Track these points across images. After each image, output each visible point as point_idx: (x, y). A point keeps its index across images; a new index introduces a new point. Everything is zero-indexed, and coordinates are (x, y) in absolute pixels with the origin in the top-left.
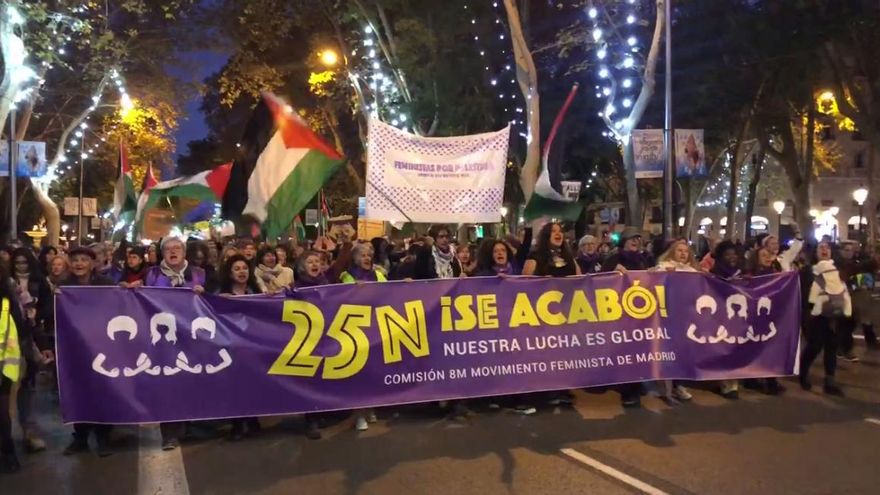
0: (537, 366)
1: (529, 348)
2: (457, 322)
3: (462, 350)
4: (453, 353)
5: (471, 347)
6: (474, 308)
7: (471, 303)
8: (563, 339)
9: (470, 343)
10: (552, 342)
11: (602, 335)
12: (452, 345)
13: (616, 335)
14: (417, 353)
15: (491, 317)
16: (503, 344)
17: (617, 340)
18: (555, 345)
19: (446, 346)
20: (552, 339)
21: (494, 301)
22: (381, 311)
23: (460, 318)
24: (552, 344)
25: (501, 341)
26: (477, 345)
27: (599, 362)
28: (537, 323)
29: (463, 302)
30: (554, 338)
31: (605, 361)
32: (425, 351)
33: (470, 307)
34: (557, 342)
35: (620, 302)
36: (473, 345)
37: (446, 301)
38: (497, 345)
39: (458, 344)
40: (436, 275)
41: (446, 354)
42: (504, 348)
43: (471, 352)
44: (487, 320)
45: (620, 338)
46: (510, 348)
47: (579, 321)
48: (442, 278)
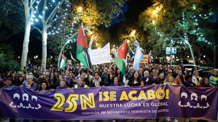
0: (127, 112)
1: (125, 106)
2: (104, 99)
3: (105, 106)
4: (102, 107)
5: (107, 106)
6: (109, 95)
7: (108, 94)
8: (136, 104)
9: (107, 105)
10: (132, 105)
11: (148, 103)
12: (102, 105)
13: (153, 104)
14: (91, 107)
15: (114, 98)
16: (117, 105)
17: (153, 105)
18: (133, 106)
19: (100, 105)
20: (132, 104)
21: (115, 93)
22: (81, 96)
23: (105, 97)
24: (132, 106)
25: (117, 104)
26: (109, 105)
27: (146, 111)
28: (128, 99)
29: (106, 93)
30: (133, 104)
31: (148, 111)
32: (94, 106)
33: (108, 95)
34: (134, 105)
35: (155, 94)
36: (108, 105)
37: (100, 93)
38: (115, 105)
39: (104, 105)
40: (95, 86)
41: (100, 107)
42: (117, 106)
43: (107, 107)
44: (113, 98)
45: (154, 105)
46: (119, 106)
47: (141, 99)
48: (97, 87)
